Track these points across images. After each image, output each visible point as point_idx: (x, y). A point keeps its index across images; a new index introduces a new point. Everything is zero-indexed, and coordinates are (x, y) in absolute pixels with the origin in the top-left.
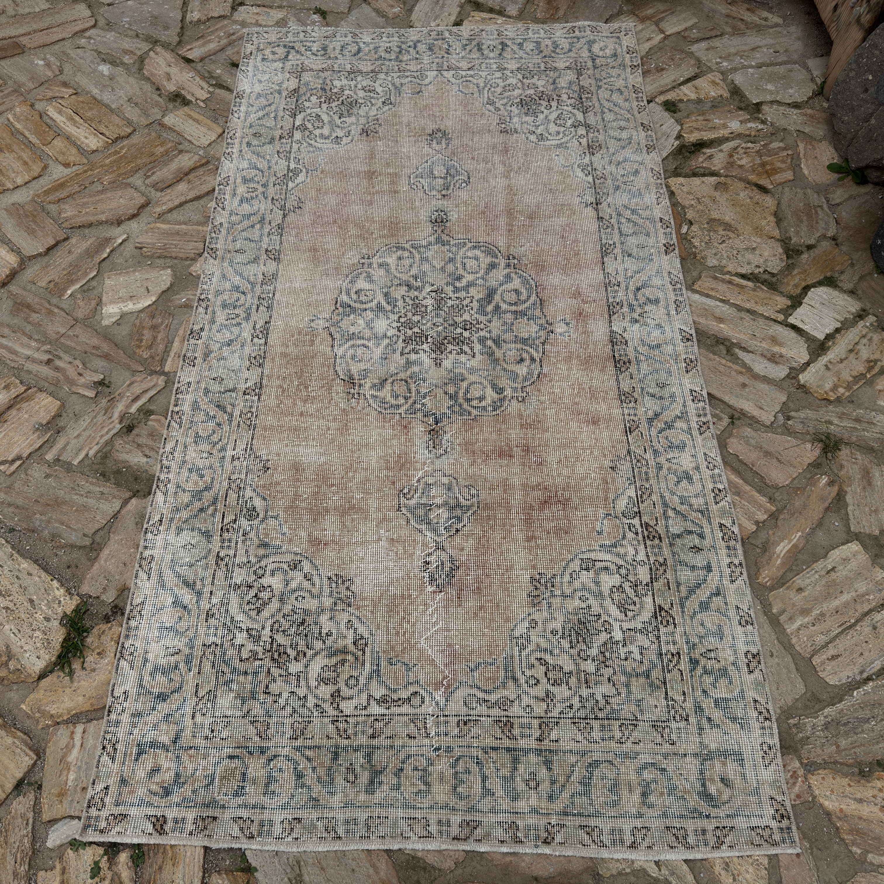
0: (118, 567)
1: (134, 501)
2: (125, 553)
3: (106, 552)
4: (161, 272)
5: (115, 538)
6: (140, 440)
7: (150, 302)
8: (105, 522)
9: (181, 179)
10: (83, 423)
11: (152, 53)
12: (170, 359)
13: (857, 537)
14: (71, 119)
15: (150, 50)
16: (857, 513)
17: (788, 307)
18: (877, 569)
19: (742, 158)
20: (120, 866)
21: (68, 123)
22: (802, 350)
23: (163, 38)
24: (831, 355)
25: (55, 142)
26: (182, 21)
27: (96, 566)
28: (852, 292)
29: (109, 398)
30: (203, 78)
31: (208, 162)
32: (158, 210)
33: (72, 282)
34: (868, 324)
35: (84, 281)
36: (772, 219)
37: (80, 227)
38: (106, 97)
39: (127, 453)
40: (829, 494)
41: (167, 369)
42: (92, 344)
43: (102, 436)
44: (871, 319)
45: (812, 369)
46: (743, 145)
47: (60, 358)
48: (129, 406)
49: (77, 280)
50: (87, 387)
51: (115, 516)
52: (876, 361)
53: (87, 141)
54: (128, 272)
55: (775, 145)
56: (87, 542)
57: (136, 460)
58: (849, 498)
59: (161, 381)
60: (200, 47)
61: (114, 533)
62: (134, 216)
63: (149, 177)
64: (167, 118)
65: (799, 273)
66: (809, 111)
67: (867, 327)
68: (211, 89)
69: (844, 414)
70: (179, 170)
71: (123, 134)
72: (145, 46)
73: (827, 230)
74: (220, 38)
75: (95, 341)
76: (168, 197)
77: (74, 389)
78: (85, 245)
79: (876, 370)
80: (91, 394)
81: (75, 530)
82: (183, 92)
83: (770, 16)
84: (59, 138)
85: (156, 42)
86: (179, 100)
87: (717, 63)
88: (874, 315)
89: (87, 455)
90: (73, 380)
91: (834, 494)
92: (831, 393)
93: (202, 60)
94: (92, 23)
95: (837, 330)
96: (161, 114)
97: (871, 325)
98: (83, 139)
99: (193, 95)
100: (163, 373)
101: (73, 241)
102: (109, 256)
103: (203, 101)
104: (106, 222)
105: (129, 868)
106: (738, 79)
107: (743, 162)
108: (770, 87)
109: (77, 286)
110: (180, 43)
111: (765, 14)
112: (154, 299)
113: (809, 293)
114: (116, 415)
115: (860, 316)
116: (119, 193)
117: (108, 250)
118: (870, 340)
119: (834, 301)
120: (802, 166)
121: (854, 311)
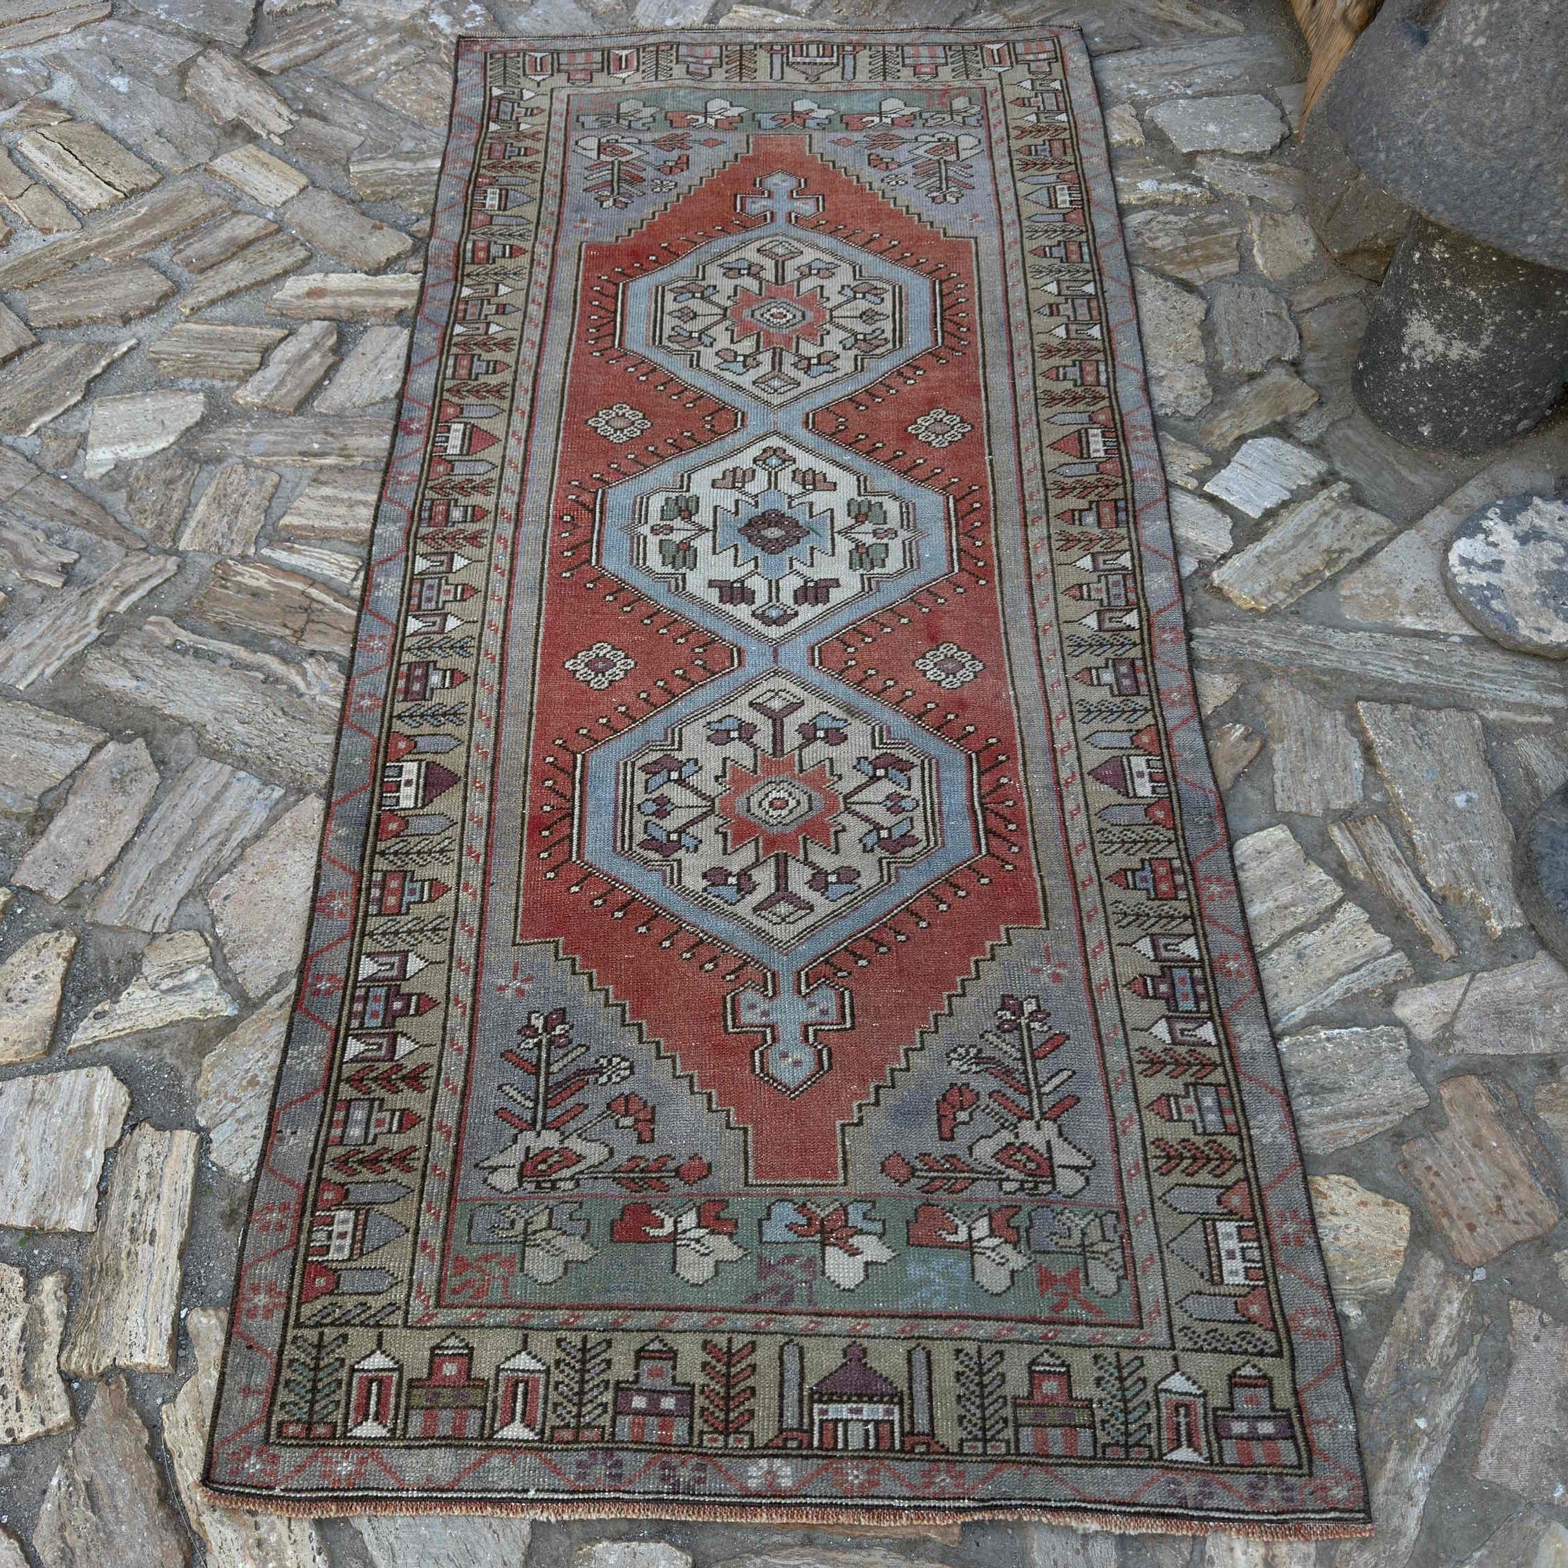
0: (77, 845)
1: (111, 746)
2: (90, 826)
3: (59, 822)
4: (189, 398)
5: (75, 801)
6: (129, 654)
7: (165, 445)
8: (61, 777)
9: (234, 254)
10: (40, 625)
11: (201, 59)
12: (189, 531)
13: (1285, 819)
14: (58, 158)
15: (198, 54)
16: (1288, 782)
17: (1207, 467)
18: (1314, 867)
19: (1157, 238)
20: (43, 1297)
21: (53, 166)
22: (1222, 533)
23: (221, 37)
24: (1268, 542)
25: (29, 193)
26: (255, 10)
27: (42, 844)
28: (1316, 447)
29: (83, 589)
30: (284, 101)
31: (279, 231)
32: (190, 301)
33: (41, 411)
34: (1335, 495)
35: (61, 410)
36: (1196, 332)
37: (60, 326)
38: (121, 126)
39: (106, 673)
40: (1245, 752)
41: (182, 546)
42: (65, 506)
43: (68, 647)
44: (1342, 486)
45: (1236, 561)
46: (1161, 218)
47: (12, 528)
48: (115, 602)
49: (47, 409)
50: (51, 572)
51: (80, 767)
52: (1342, 551)
53: (82, 194)
54: (132, 398)
55: (1213, 219)
56: (31, 808)
57: (120, 683)
58: (1278, 760)
59: (171, 564)
60: (281, 51)
61: (75, 794)
62: (150, 310)
63: (180, 251)
64: (218, 161)
65: (1233, 416)
66: (1273, 167)
67: (1332, 499)
68: (294, 118)
69: (1281, 631)
70: (231, 241)
71: (142, 184)
72: (190, 49)
73: (1283, 349)
74: (316, 38)
75: (70, 503)
76: (208, 284)
77: (28, 574)
78: (65, 354)
79: (1342, 564)
80: (56, 582)
81: (12, 789)
82: (247, 121)
83: (1223, 18)
84: (36, 189)
85: (210, 43)
86: (241, 133)
87: (1130, 90)
88: (1347, 480)
89: (42, 674)
90: (29, 560)
91: (1252, 753)
92: (1263, 600)
93: (284, 71)
94: (107, 11)
95: (1284, 504)
96: (209, 154)
97: (1341, 495)
98: (77, 191)
99: (264, 126)
100: (177, 553)
101: (47, 348)
102: (104, 372)
103: (280, 136)
104: (104, 319)
105: (58, 1299)
106: (1161, 115)
107: (1158, 244)
108: (1212, 128)
109: (47, 418)
110: (248, 45)
111: (1215, 15)
112: (172, 439)
113: (1244, 447)
114: (94, 614)
115: (1323, 482)
116: (129, 275)
117: (103, 363)
118: (1336, 520)
119: (1283, 459)
120: (1255, 251)
121: (1315, 474)
